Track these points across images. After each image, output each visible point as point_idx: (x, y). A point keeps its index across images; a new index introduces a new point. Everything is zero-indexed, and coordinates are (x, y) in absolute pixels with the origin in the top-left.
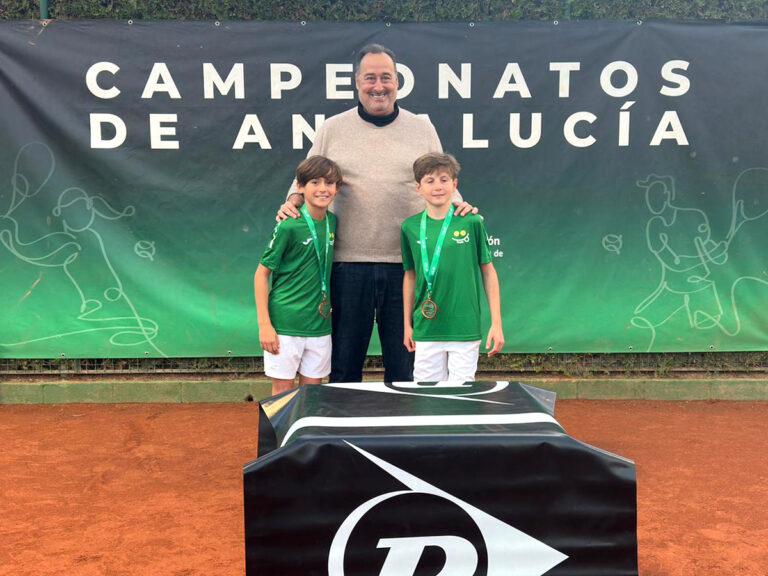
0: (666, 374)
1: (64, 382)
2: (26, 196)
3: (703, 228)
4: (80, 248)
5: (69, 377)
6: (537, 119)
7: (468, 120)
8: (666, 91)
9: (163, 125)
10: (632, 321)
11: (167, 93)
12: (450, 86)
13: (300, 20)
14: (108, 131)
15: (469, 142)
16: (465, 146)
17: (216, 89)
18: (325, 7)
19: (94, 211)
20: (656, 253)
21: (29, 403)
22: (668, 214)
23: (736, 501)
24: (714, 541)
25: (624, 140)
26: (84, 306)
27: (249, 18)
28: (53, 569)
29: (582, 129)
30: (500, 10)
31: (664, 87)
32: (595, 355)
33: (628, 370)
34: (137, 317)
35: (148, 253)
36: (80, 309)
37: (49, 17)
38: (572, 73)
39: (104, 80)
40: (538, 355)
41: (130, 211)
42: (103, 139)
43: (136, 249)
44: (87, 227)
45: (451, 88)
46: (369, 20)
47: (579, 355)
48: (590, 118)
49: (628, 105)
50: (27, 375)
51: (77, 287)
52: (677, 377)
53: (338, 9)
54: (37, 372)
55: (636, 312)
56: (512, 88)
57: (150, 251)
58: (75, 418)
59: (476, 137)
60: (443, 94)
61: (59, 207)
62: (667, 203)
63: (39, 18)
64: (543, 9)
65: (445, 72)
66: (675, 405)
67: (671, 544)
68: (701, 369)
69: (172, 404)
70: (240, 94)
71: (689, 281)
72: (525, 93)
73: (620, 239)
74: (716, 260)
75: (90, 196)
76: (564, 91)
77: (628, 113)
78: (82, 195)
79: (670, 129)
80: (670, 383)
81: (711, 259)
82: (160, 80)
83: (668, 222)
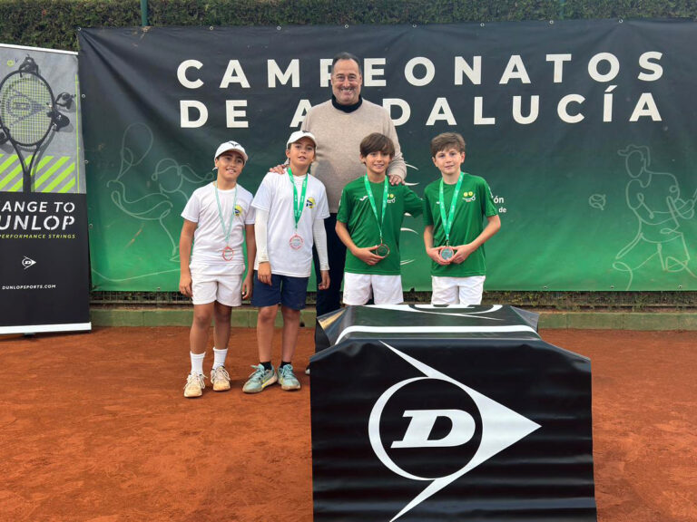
0: (642, 309)
1: (159, 310)
2: (131, 165)
3: (674, 189)
4: (173, 205)
5: (163, 306)
6: (535, 100)
7: (478, 102)
8: (642, 77)
9: (236, 108)
10: (614, 266)
11: (239, 83)
12: (464, 75)
13: (344, 24)
14: (194, 114)
15: (479, 119)
16: (476, 123)
17: (277, 80)
18: (364, 13)
19: (183, 177)
20: (634, 209)
21: (133, 325)
22: (644, 177)
23: (689, 404)
24: (665, 432)
25: (607, 117)
26: (174, 251)
27: (304, 23)
28: (166, 440)
29: (572, 108)
30: (505, 13)
31: (641, 73)
32: (583, 293)
33: (610, 305)
36: (171, 251)
37: (149, 25)
38: (565, 63)
39: (191, 74)
40: (535, 292)
41: (210, 176)
42: (190, 120)
44: (177, 190)
45: (465, 77)
46: (399, 23)
47: (569, 292)
48: (580, 99)
49: (611, 88)
50: (132, 304)
51: (170, 236)
52: (650, 311)
53: (375, 15)
54: (139, 302)
55: (617, 258)
56: (515, 75)
58: (170, 337)
59: (485, 115)
60: (458, 81)
61: (156, 174)
62: (644, 169)
63: (141, 25)
64: (541, 11)
65: (460, 63)
66: (649, 333)
67: (632, 434)
68: (671, 305)
69: (242, 328)
70: (296, 83)
71: (661, 232)
72: (526, 79)
73: (603, 197)
74: (685, 215)
75: (180, 165)
76: (558, 78)
77: (611, 95)
78: (173, 164)
79: (646, 107)
80: (644, 316)
81: (680, 214)
82: (234, 73)
83: (645, 184)
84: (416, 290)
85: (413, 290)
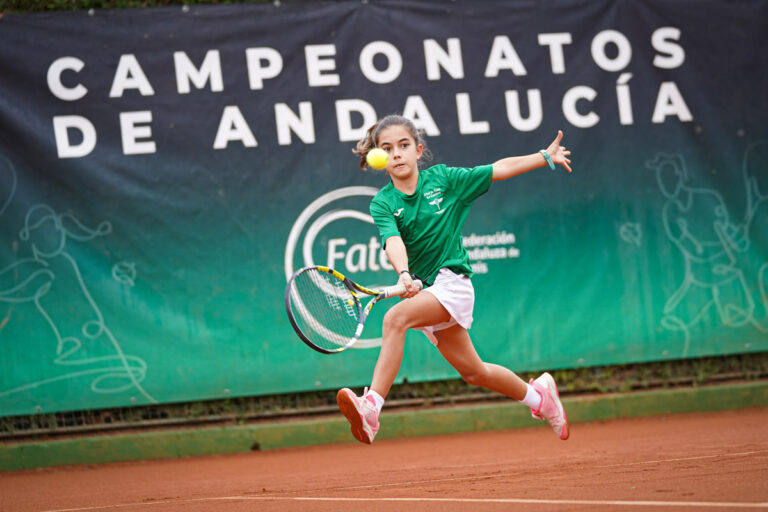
0: (706, 382)
3: (720, 211)
4: (52, 276)
6: (534, 96)
7: (463, 101)
8: (660, 62)
9: (137, 125)
10: (663, 323)
11: (137, 90)
12: (440, 66)
14: (75, 136)
16: (463, 131)
17: (191, 84)
19: (64, 231)
20: (677, 242)
22: (683, 196)
25: (626, 116)
26: (60, 348)
29: (583, 107)
31: (657, 58)
32: (630, 367)
33: (665, 381)
34: (121, 356)
35: (127, 277)
36: (55, 349)
38: (565, 47)
39: (68, 79)
40: (568, 370)
41: (105, 228)
43: (114, 275)
44: (60, 251)
45: (442, 69)
47: (611, 366)
48: (589, 93)
49: (625, 78)
54: (8, 434)
55: (666, 311)
56: (505, 65)
57: (130, 275)
59: (476, 117)
60: (433, 74)
61: (27, 229)
62: (680, 185)
65: (431, 47)
68: (739, 374)
70: (217, 86)
71: (714, 271)
72: (519, 70)
73: (638, 227)
74: (738, 247)
75: (58, 212)
76: (558, 65)
77: (626, 87)
78: (49, 213)
79: (670, 103)
81: (733, 245)
82: (130, 74)
83: (685, 204)
84: (411, 379)
85: (405, 381)
